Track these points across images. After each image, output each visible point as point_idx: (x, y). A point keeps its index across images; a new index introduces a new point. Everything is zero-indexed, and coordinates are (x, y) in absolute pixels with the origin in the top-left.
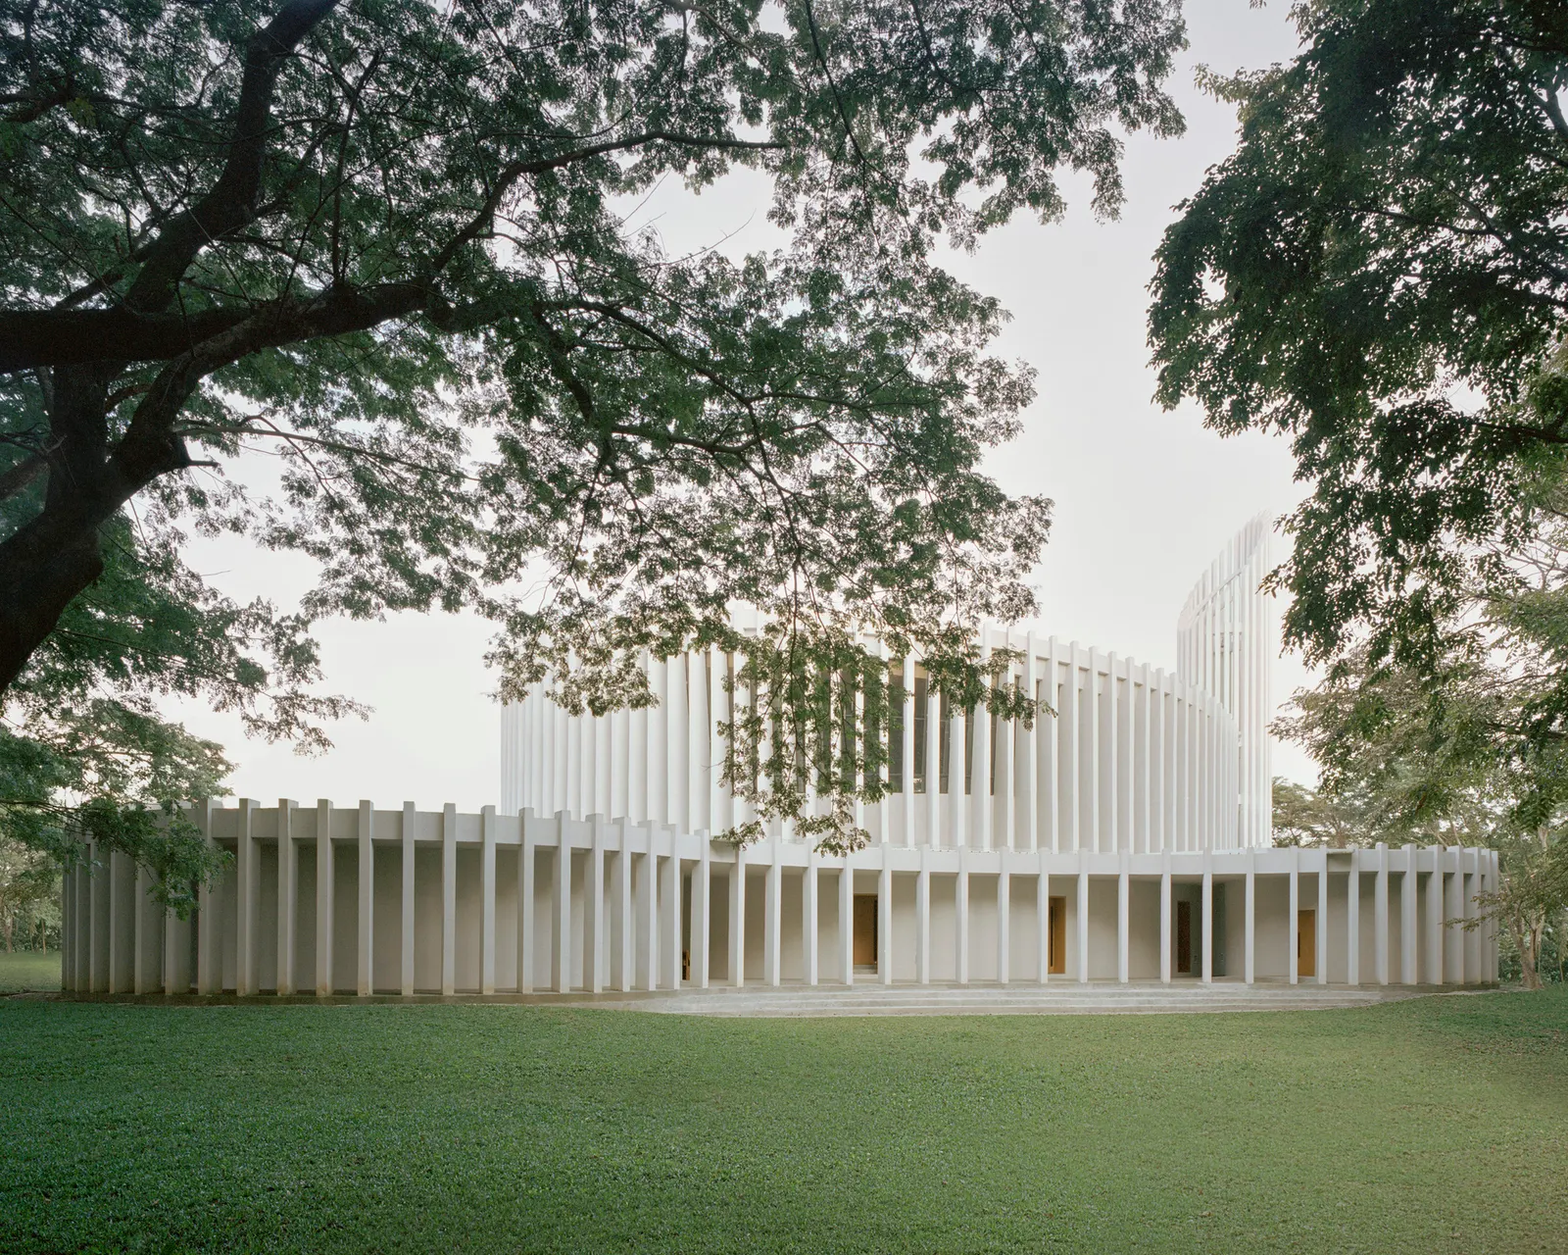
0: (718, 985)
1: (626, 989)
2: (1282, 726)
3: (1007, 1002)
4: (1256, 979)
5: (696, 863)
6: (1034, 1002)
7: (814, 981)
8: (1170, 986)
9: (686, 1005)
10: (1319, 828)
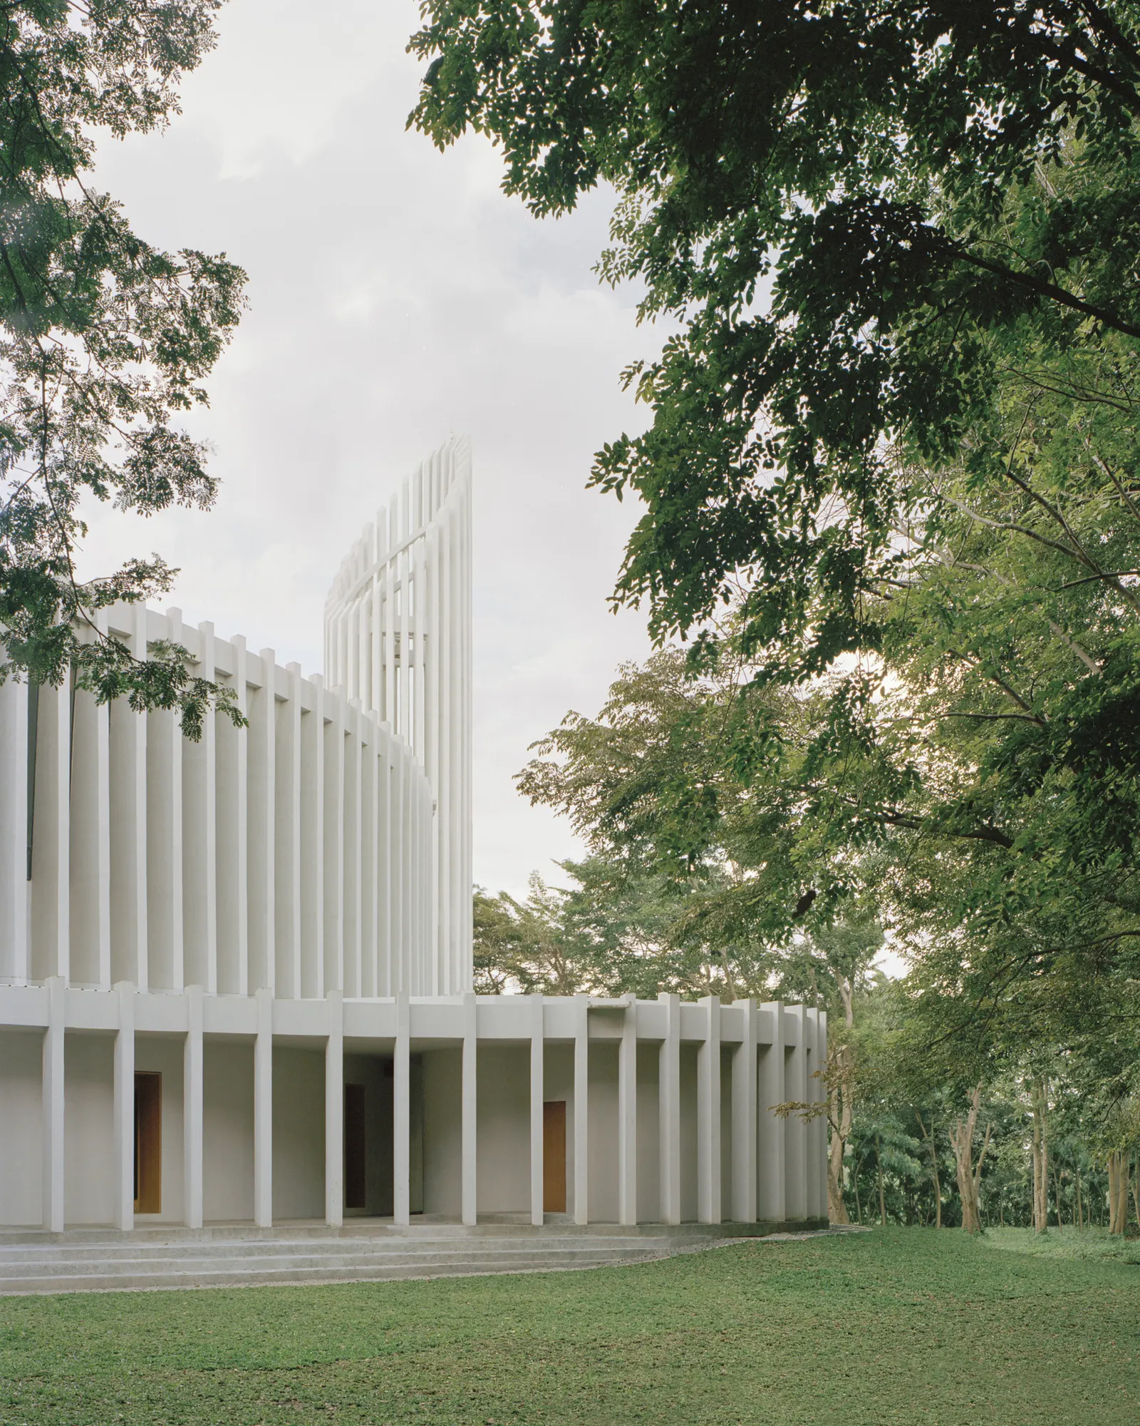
2: (539, 778)
3: (66, 1270)
4: (481, 1218)
6: (115, 1268)
8: (343, 1232)
10: (531, 967)
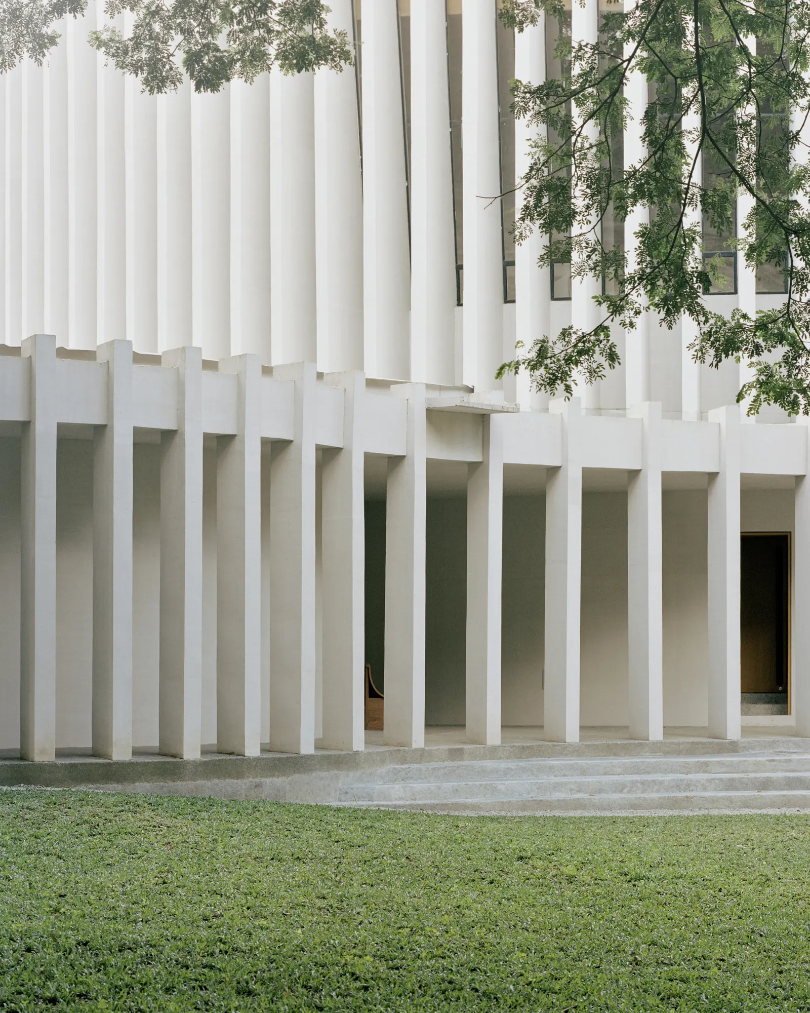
0: (445, 742)
1: (252, 750)
5: (396, 461)
7: (656, 733)
9: (378, 786)
